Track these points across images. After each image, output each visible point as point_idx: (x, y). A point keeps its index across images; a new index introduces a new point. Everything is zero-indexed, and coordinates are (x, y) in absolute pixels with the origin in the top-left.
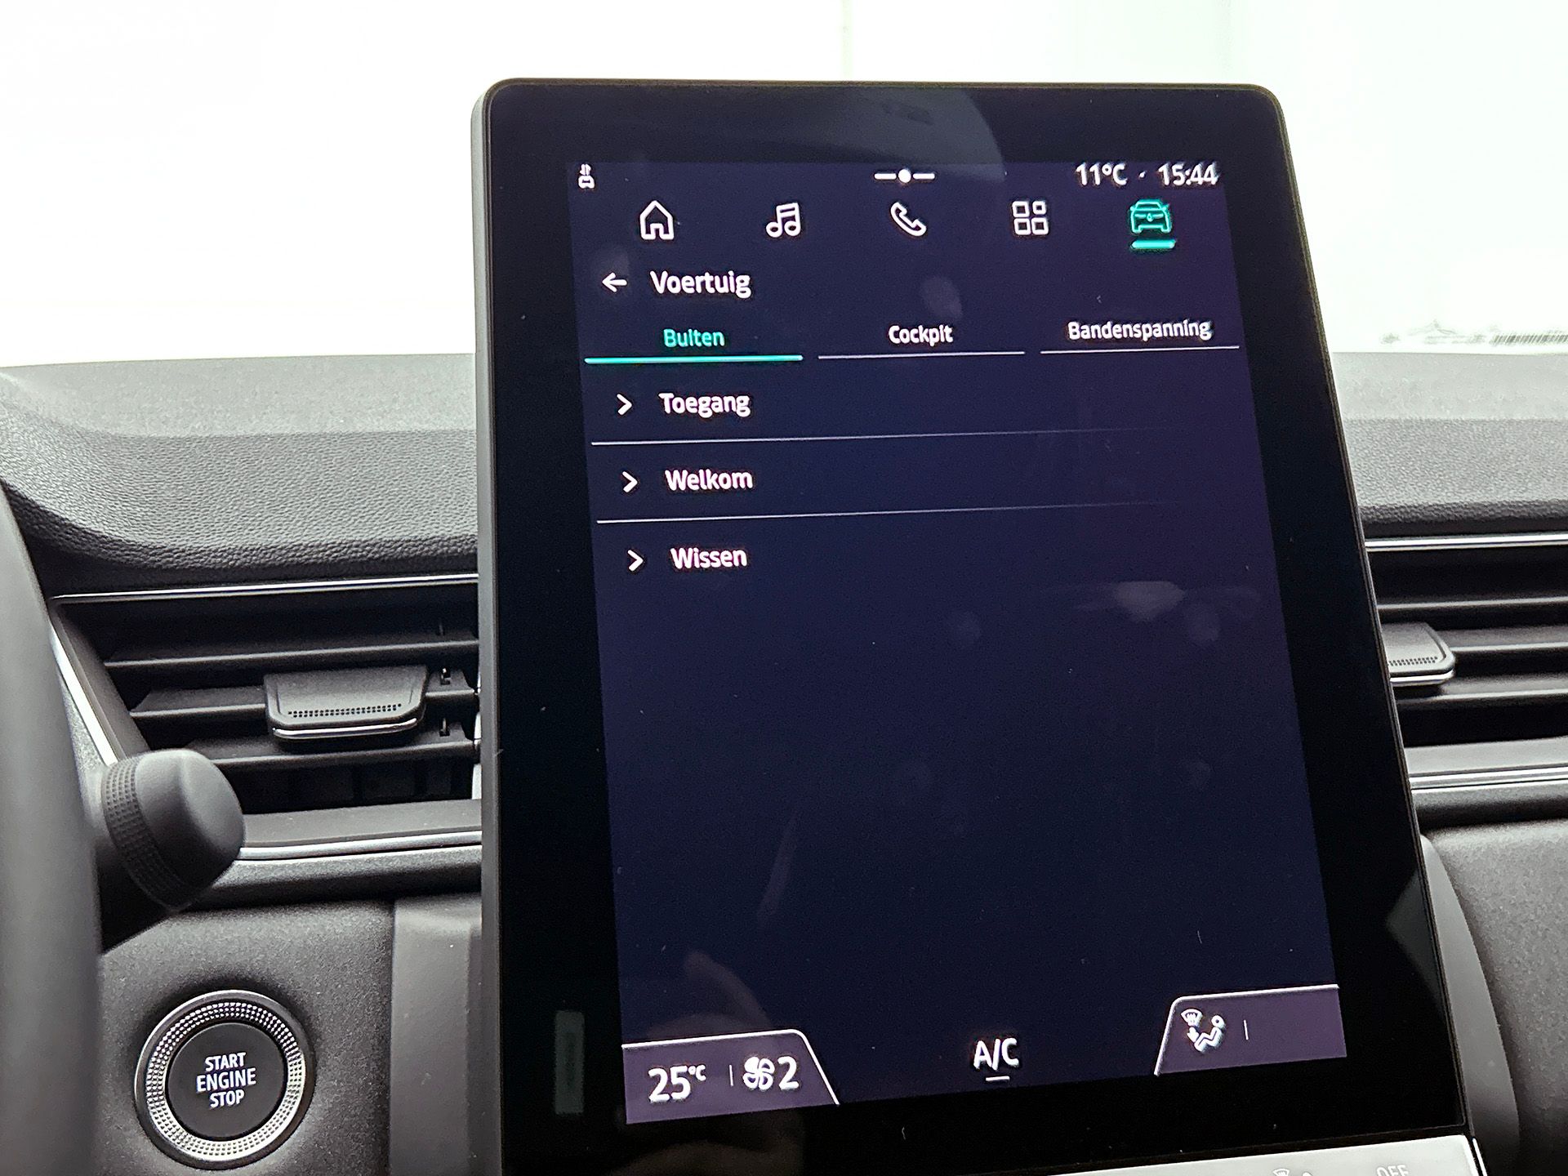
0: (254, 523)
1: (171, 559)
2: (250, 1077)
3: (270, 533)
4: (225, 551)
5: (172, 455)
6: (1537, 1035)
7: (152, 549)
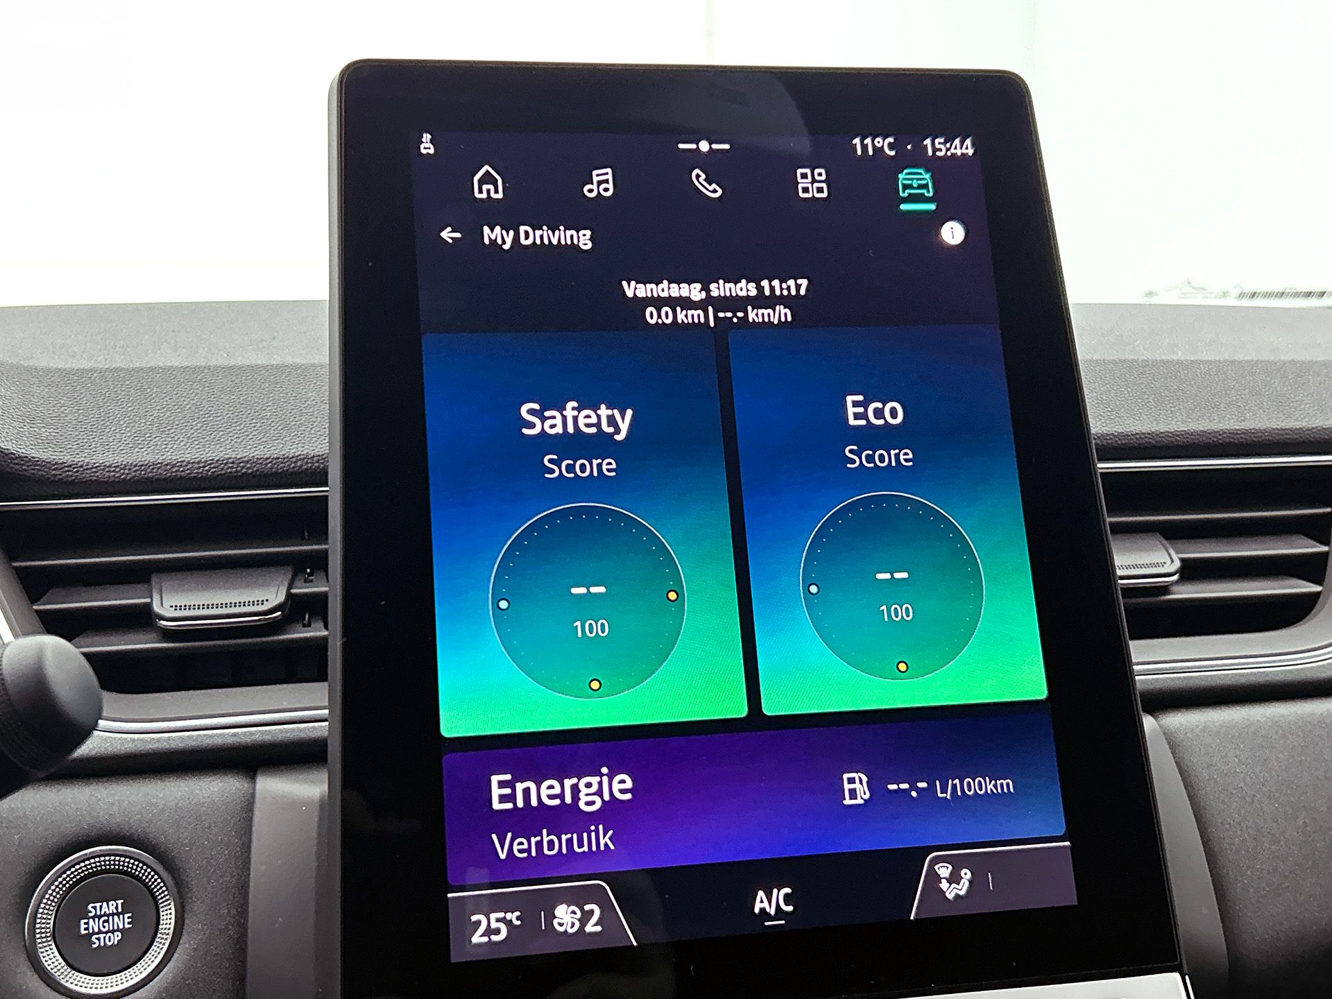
0: (144, 442)
1: (70, 473)
2: (127, 920)
3: (158, 451)
4: (118, 466)
5: (75, 384)
6: (1244, 885)
7: (54, 465)
